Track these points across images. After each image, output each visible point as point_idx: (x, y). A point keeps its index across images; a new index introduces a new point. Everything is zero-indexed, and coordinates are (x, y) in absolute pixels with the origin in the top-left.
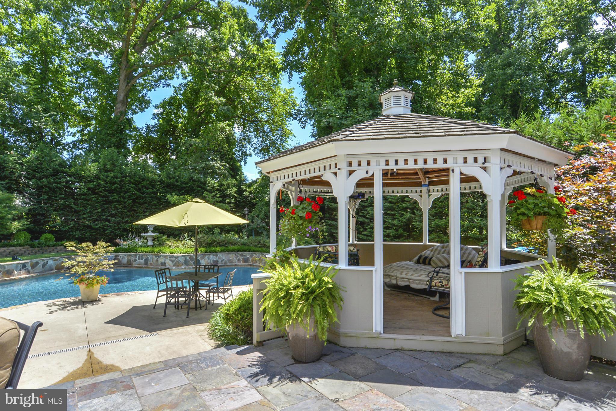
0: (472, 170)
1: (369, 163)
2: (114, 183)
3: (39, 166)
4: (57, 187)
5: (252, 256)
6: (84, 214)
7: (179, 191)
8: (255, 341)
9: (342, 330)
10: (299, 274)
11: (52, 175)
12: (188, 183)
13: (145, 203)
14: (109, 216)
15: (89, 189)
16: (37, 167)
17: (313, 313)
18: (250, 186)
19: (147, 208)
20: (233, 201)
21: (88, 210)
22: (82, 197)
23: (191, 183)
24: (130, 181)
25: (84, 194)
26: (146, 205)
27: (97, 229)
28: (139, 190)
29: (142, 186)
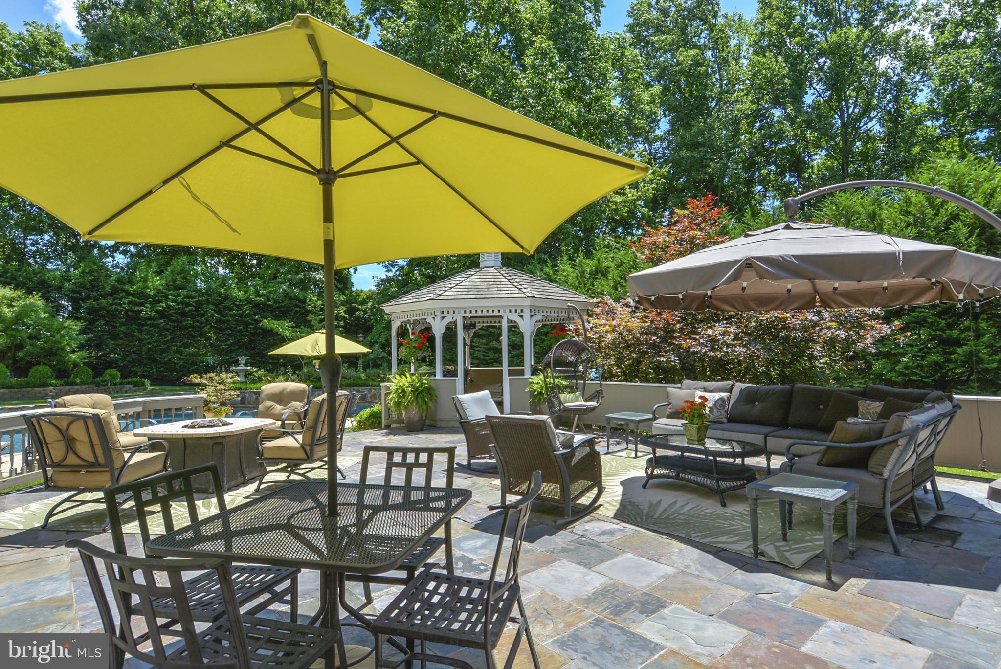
0: (514, 317)
1: (454, 312)
2: (188, 305)
3: (94, 283)
4: (117, 310)
5: (370, 391)
6: (149, 343)
7: (272, 312)
8: (383, 426)
9: (438, 417)
10: (409, 380)
11: (111, 295)
12: (283, 302)
13: (228, 328)
14: (180, 346)
15: (157, 311)
16: (92, 285)
17: (417, 401)
18: (364, 302)
19: (229, 335)
20: (342, 323)
21: (155, 338)
22: (149, 322)
23: (287, 302)
24: (207, 300)
25: (151, 319)
26: (229, 332)
27: (165, 364)
28: (219, 312)
29: (225, 307)
